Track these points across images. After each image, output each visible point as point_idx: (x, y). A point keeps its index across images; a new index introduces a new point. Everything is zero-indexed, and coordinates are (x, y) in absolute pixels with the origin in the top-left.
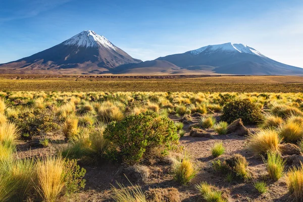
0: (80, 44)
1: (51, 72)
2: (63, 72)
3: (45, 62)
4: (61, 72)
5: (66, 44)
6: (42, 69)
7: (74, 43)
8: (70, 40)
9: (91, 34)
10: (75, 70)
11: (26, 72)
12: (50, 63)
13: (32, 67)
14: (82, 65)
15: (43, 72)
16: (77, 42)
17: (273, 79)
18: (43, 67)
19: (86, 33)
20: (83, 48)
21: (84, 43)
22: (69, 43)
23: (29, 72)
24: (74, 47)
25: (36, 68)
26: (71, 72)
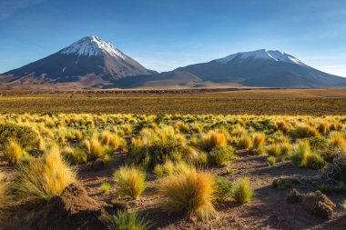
0: (81, 52)
1: (45, 87)
2: (60, 86)
3: (37, 75)
4: (58, 87)
5: (64, 53)
6: (35, 83)
7: (74, 51)
8: (70, 47)
9: (95, 40)
10: (75, 84)
11: (14, 87)
12: (43, 75)
13: (22, 81)
14: (83, 78)
15: (34, 87)
16: (78, 51)
17: (311, 93)
18: (35, 81)
19: (89, 39)
20: (84, 57)
21: (86, 51)
22: (68, 51)
23: (18, 87)
24: (74, 56)
25: (26, 82)
26: (70, 86)
